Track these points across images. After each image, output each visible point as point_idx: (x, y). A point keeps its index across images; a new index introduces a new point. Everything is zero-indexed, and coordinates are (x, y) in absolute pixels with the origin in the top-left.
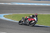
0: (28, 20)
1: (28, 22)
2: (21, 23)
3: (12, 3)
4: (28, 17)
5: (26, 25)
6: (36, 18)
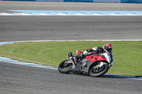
0: (85, 60)
1: (86, 66)
4: (85, 52)
5: (82, 74)
6: (108, 55)
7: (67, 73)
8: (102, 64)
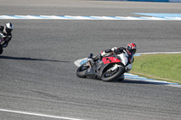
2: (83, 73)
3: (138, 16)
4: (103, 54)
7: (85, 77)
8: (116, 66)
